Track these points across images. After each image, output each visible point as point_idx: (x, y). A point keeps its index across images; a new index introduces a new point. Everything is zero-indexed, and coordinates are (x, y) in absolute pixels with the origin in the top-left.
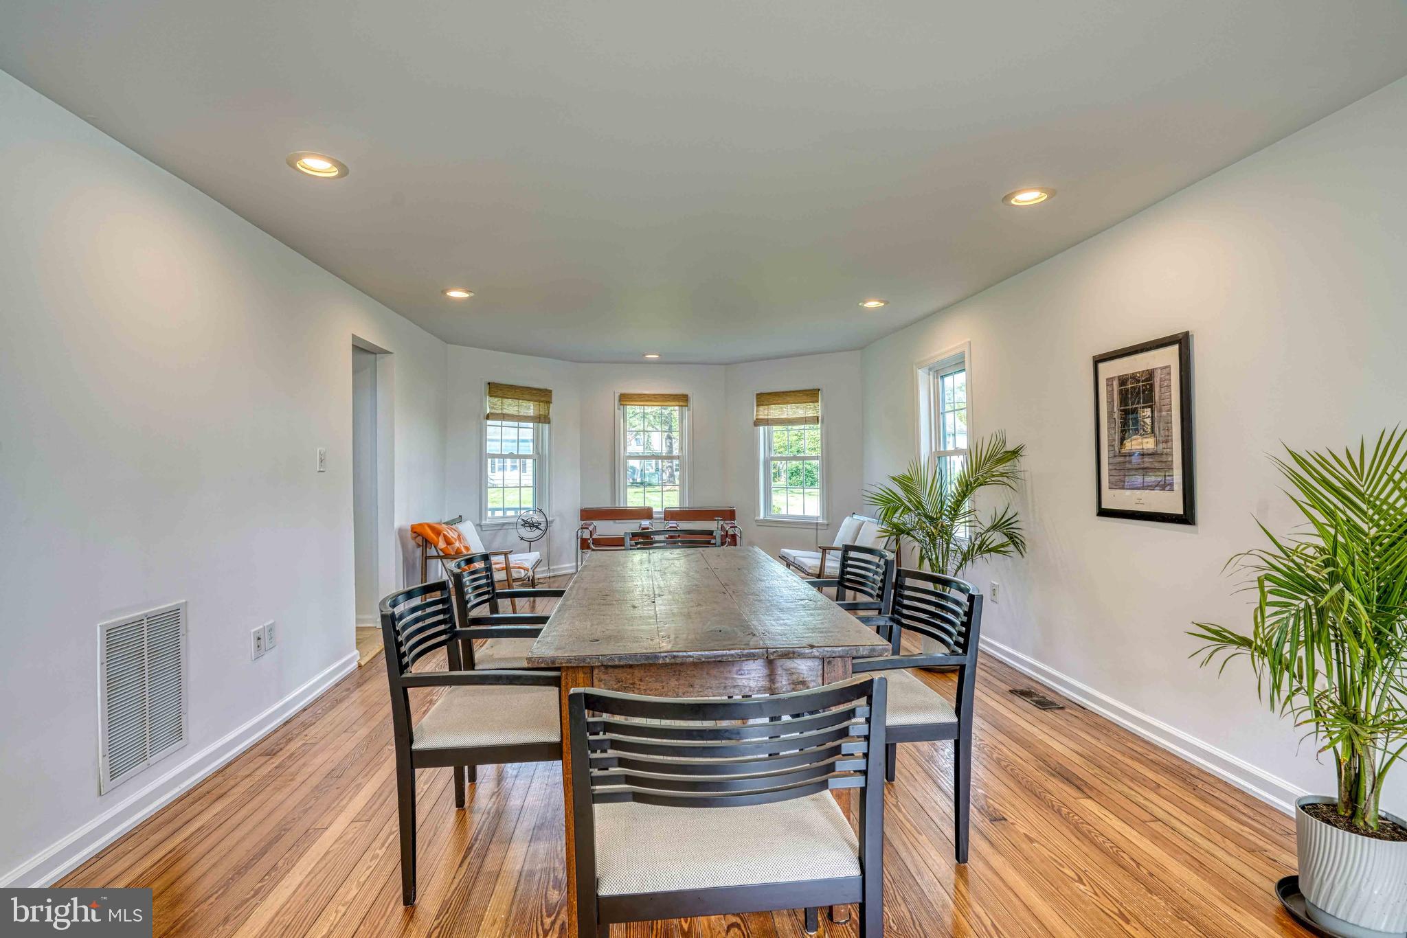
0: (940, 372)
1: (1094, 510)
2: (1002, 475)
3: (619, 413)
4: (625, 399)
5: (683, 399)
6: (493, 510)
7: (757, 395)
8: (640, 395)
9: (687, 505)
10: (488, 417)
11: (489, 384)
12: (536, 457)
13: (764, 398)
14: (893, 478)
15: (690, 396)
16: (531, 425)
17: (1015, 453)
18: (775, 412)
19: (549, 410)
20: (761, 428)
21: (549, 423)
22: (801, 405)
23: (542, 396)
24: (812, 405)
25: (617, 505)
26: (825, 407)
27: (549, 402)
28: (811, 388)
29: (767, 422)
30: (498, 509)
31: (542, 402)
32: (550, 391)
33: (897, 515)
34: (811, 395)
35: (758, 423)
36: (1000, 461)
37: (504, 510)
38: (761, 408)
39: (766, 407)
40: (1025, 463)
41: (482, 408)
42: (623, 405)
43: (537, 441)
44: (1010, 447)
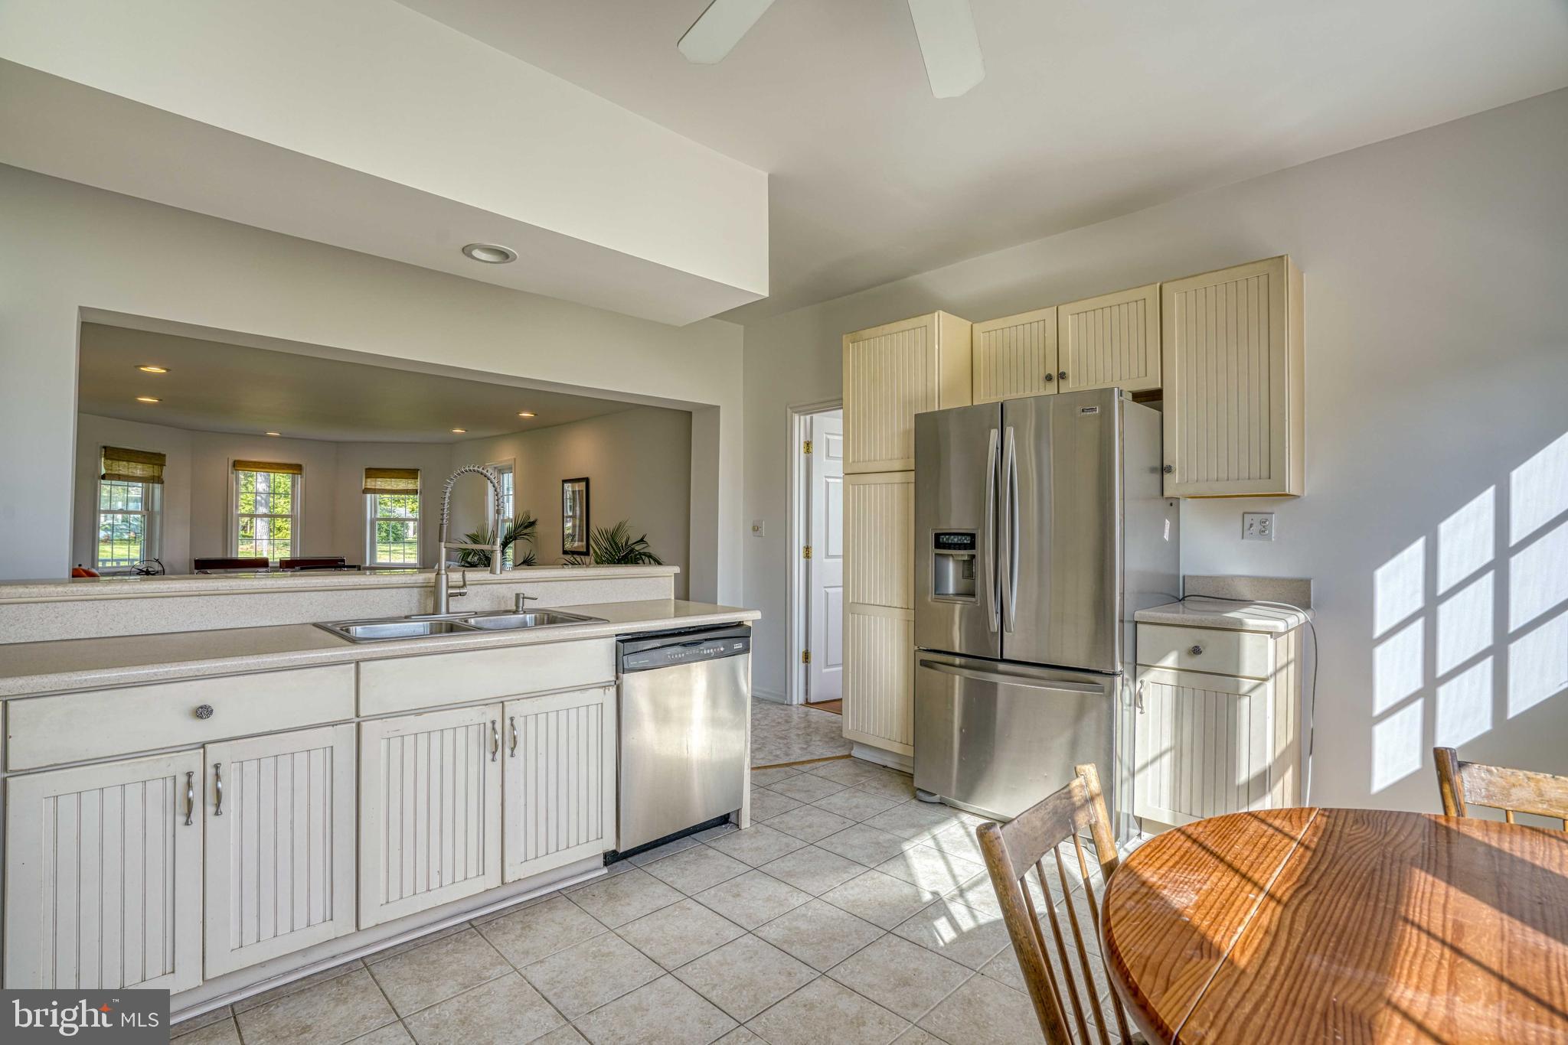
0: (501, 471)
1: (562, 552)
2: (525, 534)
3: (232, 477)
4: (238, 465)
5: (296, 469)
6: (104, 561)
7: (366, 469)
8: (255, 462)
9: (298, 555)
10: (103, 477)
11: (105, 447)
12: (145, 513)
13: (372, 473)
14: (468, 536)
15: (304, 465)
16: (140, 484)
17: (532, 524)
18: (380, 483)
19: (162, 472)
20: (369, 496)
21: (162, 483)
22: (404, 480)
23: (156, 459)
24: (413, 481)
25: (229, 556)
26: (423, 484)
27: (162, 465)
28: (413, 468)
29: (374, 491)
30: (109, 560)
31: (156, 464)
32: (164, 456)
33: (471, 556)
34: (412, 473)
35: (366, 491)
36: (526, 527)
37: (112, 560)
38: (369, 480)
39: (374, 479)
40: (539, 528)
41: (97, 467)
42: (236, 470)
43: (147, 500)
44: (532, 520)
